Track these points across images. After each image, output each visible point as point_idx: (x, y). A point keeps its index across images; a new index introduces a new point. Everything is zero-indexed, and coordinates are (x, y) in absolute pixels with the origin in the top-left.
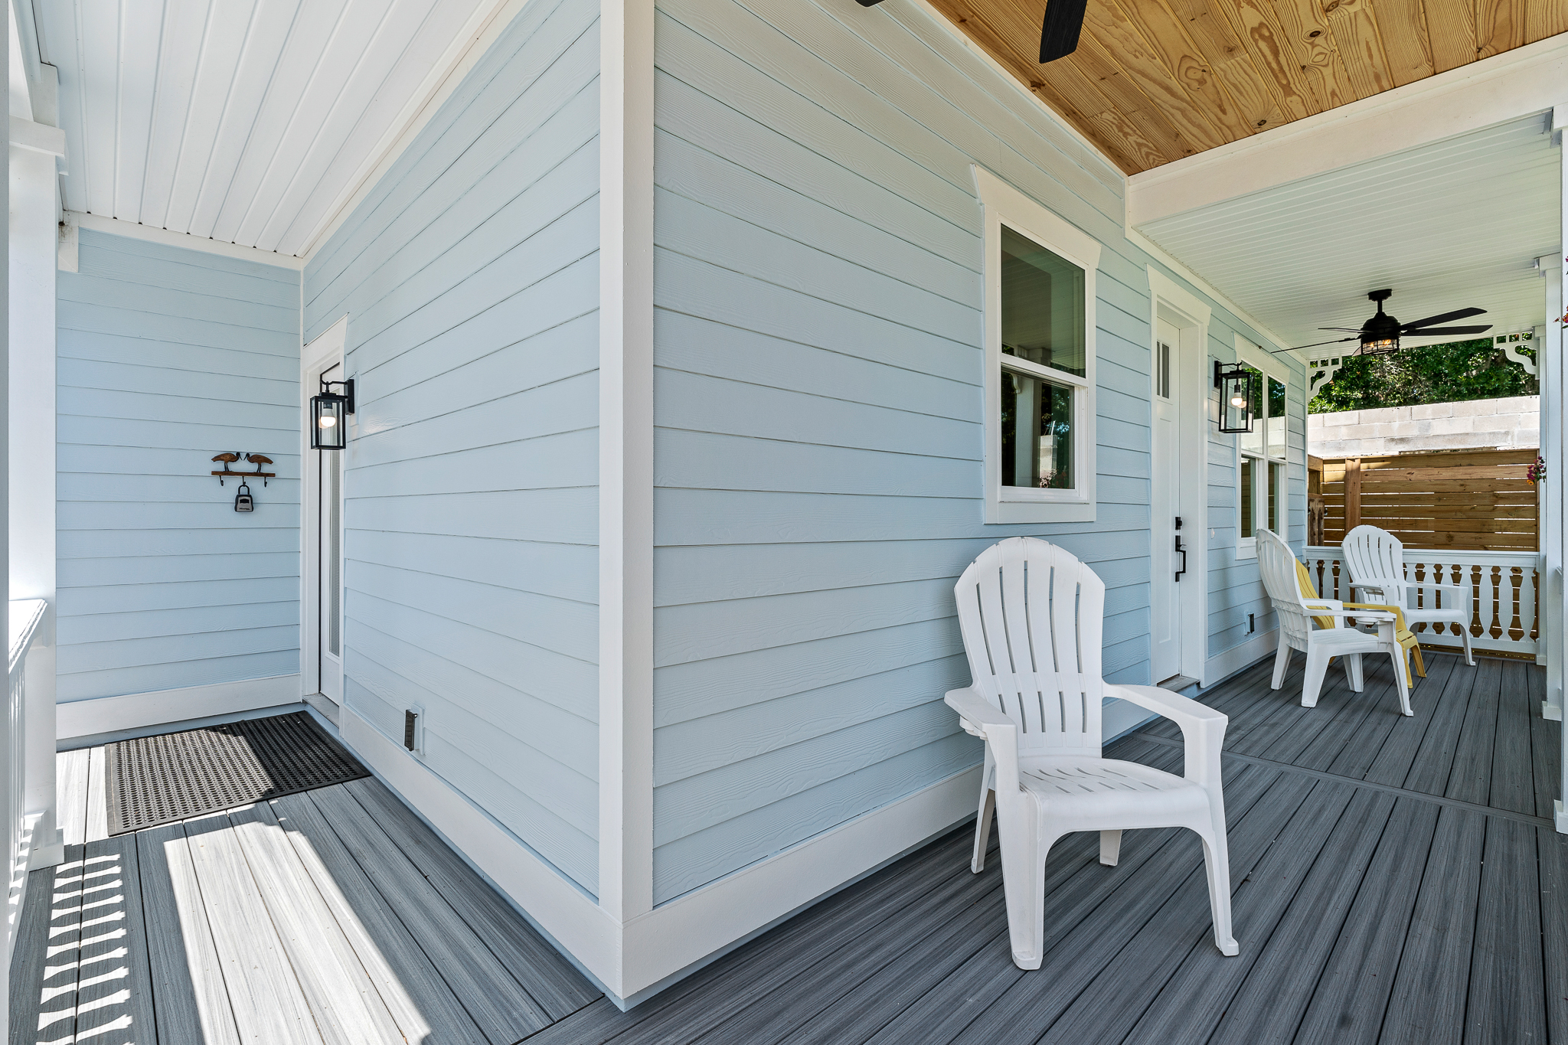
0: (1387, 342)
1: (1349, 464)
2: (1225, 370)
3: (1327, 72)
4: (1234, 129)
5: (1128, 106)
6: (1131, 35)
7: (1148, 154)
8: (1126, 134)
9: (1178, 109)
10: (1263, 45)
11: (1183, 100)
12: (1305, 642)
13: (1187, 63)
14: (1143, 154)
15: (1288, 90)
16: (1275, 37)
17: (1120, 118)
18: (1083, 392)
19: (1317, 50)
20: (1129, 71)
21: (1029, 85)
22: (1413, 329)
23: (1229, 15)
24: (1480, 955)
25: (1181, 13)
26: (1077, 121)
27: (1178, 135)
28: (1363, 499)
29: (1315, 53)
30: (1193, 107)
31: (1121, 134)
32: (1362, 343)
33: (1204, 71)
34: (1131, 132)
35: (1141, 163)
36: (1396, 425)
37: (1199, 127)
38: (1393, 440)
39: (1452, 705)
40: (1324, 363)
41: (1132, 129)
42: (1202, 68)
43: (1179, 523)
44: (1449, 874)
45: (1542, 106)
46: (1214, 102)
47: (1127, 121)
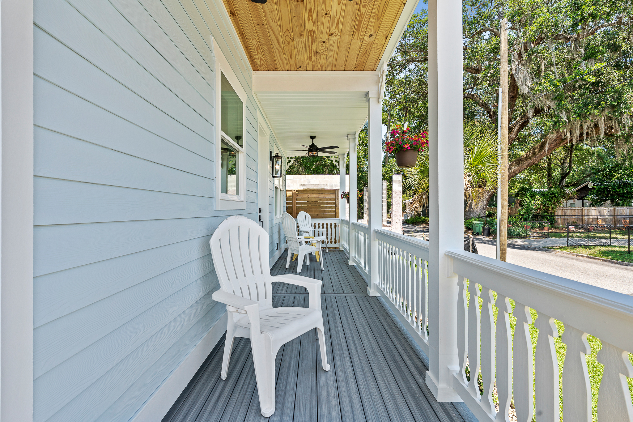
0: (315, 153)
1: (293, 191)
2: (274, 155)
3: (322, 57)
4: (292, 66)
5: (263, 41)
6: (274, 11)
7: (263, 64)
8: (258, 53)
9: (278, 50)
10: (310, 38)
11: (281, 47)
12: (298, 251)
13: (287, 33)
14: (261, 63)
15: (310, 60)
16: (314, 37)
17: (258, 45)
18: (242, 154)
19: (323, 48)
20: (268, 26)
21: (229, 12)
22: (321, 150)
23: (305, 21)
24: (377, 339)
25: (292, 11)
26: (242, 39)
27: (275, 61)
28: (297, 203)
29: (322, 49)
30: (283, 52)
31: (256, 52)
32: (309, 152)
33: (291, 39)
34: (260, 53)
35: (259, 67)
36: (302, 180)
37: (282, 60)
38: (301, 185)
39: (330, 265)
40: (291, 158)
41: (261, 51)
42: (291, 38)
43: (260, 211)
44: (358, 317)
45: (367, 90)
46: (290, 53)
47: (260, 47)
